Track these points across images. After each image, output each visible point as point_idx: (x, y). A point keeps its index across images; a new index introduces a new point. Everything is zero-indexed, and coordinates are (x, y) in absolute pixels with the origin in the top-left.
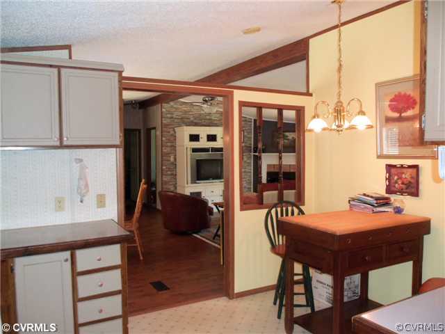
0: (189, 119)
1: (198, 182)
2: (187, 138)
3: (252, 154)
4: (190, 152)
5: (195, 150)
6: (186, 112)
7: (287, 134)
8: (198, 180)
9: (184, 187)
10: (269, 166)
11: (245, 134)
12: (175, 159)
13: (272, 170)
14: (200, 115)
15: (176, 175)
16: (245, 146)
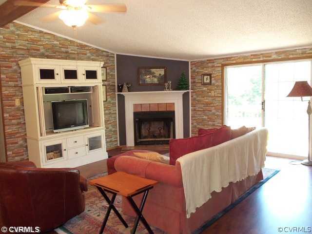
0: (39, 50)
1: (55, 131)
2: (37, 75)
3: (117, 93)
4: (42, 93)
5: (48, 91)
6: (33, 41)
7: (153, 70)
8: (55, 129)
9: (37, 140)
10: (135, 106)
11: (108, 71)
12: (22, 103)
13: (139, 110)
14: (54, 46)
15: (25, 124)
16: (109, 85)
